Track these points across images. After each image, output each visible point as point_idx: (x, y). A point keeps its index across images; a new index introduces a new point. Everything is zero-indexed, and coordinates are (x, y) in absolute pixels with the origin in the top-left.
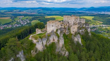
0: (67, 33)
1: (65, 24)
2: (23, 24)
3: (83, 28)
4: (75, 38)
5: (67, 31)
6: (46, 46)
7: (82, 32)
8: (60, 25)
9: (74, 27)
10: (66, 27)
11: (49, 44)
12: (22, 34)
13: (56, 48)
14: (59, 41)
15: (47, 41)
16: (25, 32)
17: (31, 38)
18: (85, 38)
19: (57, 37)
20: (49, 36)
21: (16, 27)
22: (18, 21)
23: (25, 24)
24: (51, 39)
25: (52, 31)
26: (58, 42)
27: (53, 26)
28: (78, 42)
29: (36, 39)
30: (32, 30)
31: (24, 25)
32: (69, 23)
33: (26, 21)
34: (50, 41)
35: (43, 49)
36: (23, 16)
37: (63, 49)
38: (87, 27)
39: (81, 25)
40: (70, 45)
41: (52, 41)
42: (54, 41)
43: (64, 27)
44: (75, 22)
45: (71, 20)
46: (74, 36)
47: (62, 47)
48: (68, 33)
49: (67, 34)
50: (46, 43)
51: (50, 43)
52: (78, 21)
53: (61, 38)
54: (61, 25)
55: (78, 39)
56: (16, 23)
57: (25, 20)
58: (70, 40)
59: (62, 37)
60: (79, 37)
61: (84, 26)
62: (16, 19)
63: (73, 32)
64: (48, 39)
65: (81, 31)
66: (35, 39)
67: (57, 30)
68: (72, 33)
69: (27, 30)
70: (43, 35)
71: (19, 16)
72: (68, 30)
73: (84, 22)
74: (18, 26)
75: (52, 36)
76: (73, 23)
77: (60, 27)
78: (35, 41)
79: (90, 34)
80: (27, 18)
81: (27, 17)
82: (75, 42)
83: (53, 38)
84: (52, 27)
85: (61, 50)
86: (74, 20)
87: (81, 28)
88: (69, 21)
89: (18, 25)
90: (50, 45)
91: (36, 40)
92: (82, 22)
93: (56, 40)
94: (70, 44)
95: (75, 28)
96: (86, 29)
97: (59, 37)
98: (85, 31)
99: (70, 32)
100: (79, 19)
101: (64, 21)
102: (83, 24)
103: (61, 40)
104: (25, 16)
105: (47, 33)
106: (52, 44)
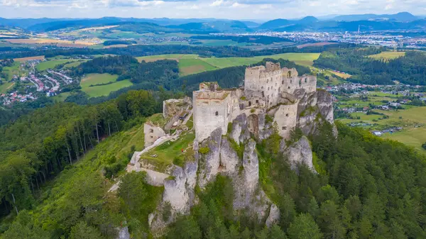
0: (264, 134)
1: (254, 101)
2: (45, 91)
3: (312, 109)
4: (293, 153)
5: (261, 128)
6: (196, 189)
7: (308, 124)
8: (237, 108)
9: (286, 112)
10: (257, 112)
11: (205, 182)
13: (232, 195)
15: (197, 173)
16: (82, 133)
17: (137, 164)
18: (323, 149)
19: (234, 155)
21: (16, 104)
22: (23, 79)
23: (55, 88)
24: (213, 163)
25: (217, 133)
26: (240, 173)
27: (217, 114)
28: (302, 168)
30: (108, 122)
31: (48, 94)
32: (266, 94)
33: (58, 78)
34: (208, 170)
36: (43, 58)
38: (323, 104)
39: (302, 100)
41: (214, 170)
42: (224, 170)
43: (252, 111)
44: (282, 90)
45: (269, 85)
46: (289, 143)
48: (268, 135)
50: (194, 182)
51: (209, 178)
52: (294, 87)
53: (252, 157)
54: (242, 107)
55: (302, 156)
56: (15, 89)
57: (49, 75)
59: (254, 154)
60: (305, 147)
61: (313, 104)
63: (284, 128)
64: (202, 166)
65: (303, 120)
66: (155, 169)
67: (231, 128)
68: (282, 133)
71: (24, 56)
72: (266, 123)
73: (314, 89)
74: (23, 99)
75: (216, 154)
76: (276, 94)
77: (237, 112)
78: (156, 177)
79: (335, 132)
80: (61, 67)
81: (60, 60)
82: (293, 167)
83: (218, 160)
84: (214, 116)
85: (252, 203)
86: (279, 84)
87: (304, 112)
88: (266, 87)
89: (22, 94)
90: (208, 185)
91: (163, 171)
92: (307, 90)
93: (231, 165)
95: (290, 116)
96: (321, 114)
97: (240, 152)
98: (317, 120)
99: (276, 131)
100: (296, 79)
101: (249, 91)
102: (311, 97)
103: (251, 163)
104: (51, 56)
105: (195, 143)
106: (216, 184)
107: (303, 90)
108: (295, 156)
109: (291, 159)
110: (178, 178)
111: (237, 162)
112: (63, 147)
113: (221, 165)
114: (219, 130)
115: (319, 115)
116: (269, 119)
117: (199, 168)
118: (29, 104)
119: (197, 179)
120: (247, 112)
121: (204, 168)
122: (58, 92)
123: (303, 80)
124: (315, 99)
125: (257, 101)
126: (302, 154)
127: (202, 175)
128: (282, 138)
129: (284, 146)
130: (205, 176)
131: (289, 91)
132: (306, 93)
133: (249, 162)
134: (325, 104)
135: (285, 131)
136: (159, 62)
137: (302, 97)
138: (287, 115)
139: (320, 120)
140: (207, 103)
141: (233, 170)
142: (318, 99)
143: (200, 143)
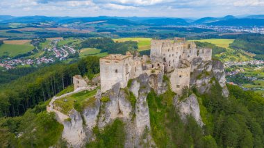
0: (161, 90)
1: (155, 65)
2: (60, 57)
3: (207, 74)
4: (183, 106)
5: (159, 85)
6: (96, 130)
7: (204, 85)
8: (140, 68)
9: (180, 74)
10: (157, 72)
11: (104, 124)
12: (44, 86)
13: (124, 137)
14: (133, 115)
15: (98, 117)
16: (53, 81)
18: (211, 102)
19: (128, 105)
20: (106, 100)
21: (43, 63)
22: (49, 50)
23: (65, 56)
24: (112, 109)
25: (116, 87)
26: (133, 119)
27: (116, 71)
28: (190, 118)
29: (65, 111)
31: (61, 59)
32: (167, 60)
33: (68, 50)
34: (107, 114)
35: (84, 140)
36: (62, 38)
37: (145, 141)
38: (217, 71)
39: (199, 67)
40: (167, 125)
41: (113, 116)
42: (121, 116)
43: (153, 72)
44: (183, 57)
45: (171, 53)
46: (181, 99)
47: (144, 136)
48: (164, 91)
49: (159, 92)
50: (95, 123)
51: (108, 121)
52: (193, 56)
53: (141, 108)
54: (144, 68)
55: (192, 109)
56: (44, 55)
57: (64, 48)
58: (168, 111)
59: (144, 104)
60: (193, 102)
61: (209, 70)
62: (43, 45)
63: (178, 86)
64: (103, 111)
65: (199, 82)
66: (62, 111)
67: (130, 83)
68: (174, 89)
69: (57, 76)
70: (87, 99)
71: (52, 37)
72: (164, 81)
73: (210, 58)
74: (47, 61)
75: (115, 103)
76: (177, 60)
77: (140, 72)
78: (62, 117)
79: (225, 93)
80: (70, 43)
81: (71, 40)
82: (183, 118)
83: (116, 107)
84: (114, 73)
85: (140, 144)
86: (180, 53)
87: (201, 75)
88: (167, 54)
89: (48, 58)
90: (107, 127)
91: (65, 113)
92: (204, 59)
93: (126, 112)
94: (167, 121)
95: (183, 77)
96: (214, 78)
97: (133, 103)
98: (211, 82)
99: (169, 89)
102: (207, 64)
103: (140, 113)
104: (67, 37)
105: (98, 93)
106: (113, 126)
107: (200, 59)
108: (185, 110)
109: (182, 111)
110: (73, 120)
111: (130, 111)
112: (40, 90)
113: (120, 112)
114: (118, 84)
115: (213, 78)
116: (166, 79)
117: (99, 113)
118: (50, 64)
119: (98, 121)
120: (149, 72)
121: (104, 113)
122: (66, 58)
123: (201, 51)
124: (210, 67)
125: (158, 65)
126: (191, 108)
127: (102, 118)
128: (176, 94)
129: (177, 100)
130: (104, 120)
131: (188, 59)
132: (203, 62)
133: (139, 111)
134: (219, 71)
135: (178, 89)
137: (199, 64)
138: (180, 76)
139: (214, 82)
140: (108, 62)
141: (128, 117)
142: (213, 66)
143: (103, 94)
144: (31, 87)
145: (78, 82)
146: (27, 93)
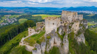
0: (68, 32)
2: (10, 23)
3: (81, 25)
4: (78, 39)
5: (67, 30)
7: (80, 29)
8: (60, 23)
10: (66, 25)
11: (49, 49)
12: (9, 34)
14: (62, 44)
15: (46, 46)
16: (13, 31)
17: (23, 43)
19: (60, 39)
21: (3, 25)
22: (6, 20)
23: (13, 22)
24: (52, 42)
26: (62, 46)
27: (53, 24)
29: (31, 44)
30: (21, 29)
31: (11, 23)
32: (68, 19)
33: (14, 20)
34: (50, 45)
36: (11, 15)
40: (73, 47)
41: (52, 45)
42: (56, 45)
43: (65, 24)
44: (73, 19)
45: (69, 16)
46: (77, 35)
48: (70, 33)
50: (45, 49)
51: (50, 48)
52: (76, 18)
53: (67, 40)
54: (61, 23)
56: (4, 22)
57: (12, 19)
58: (72, 41)
61: (82, 23)
62: (3, 18)
63: (75, 30)
64: (48, 43)
66: (29, 45)
67: (58, 29)
69: (15, 29)
71: (6, 15)
72: (69, 28)
73: (82, 19)
74: (5, 24)
75: (53, 39)
77: (60, 25)
80: (15, 17)
81: (15, 16)
86: (72, 17)
89: (5, 23)
92: (80, 19)
93: (58, 43)
98: (83, 28)
100: (77, 15)
101: (63, 18)
102: (81, 21)
104: (13, 15)
105: (45, 35)
106: (53, 50)
107: (79, 19)
109: (78, 41)
110: (38, 49)
111: (61, 42)
112: (7, 36)
113: (55, 43)
114: (54, 30)
115: (83, 27)
116: (70, 27)
117: (46, 44)
118: (6, 25)
119: (46, 48)
120: (63, 25)
121: (48, 44)
122: (13, 23)
123: (79, 16)
124: (82, 22)
125: (66, 21)
126: (81, 39)
127: (48, 47)
128: (74, 34)
129: (75, 36)
130: (49, 47)
133: (66, 42)
134: (86, 24)
136: (37, 16)
138: (76, 26)
139: (84, 28)
141: (59, 45)
142: (83, 22)
143: (47, 35)
144: (3, 35)
145: (31, 30)
146: (1, 37)
